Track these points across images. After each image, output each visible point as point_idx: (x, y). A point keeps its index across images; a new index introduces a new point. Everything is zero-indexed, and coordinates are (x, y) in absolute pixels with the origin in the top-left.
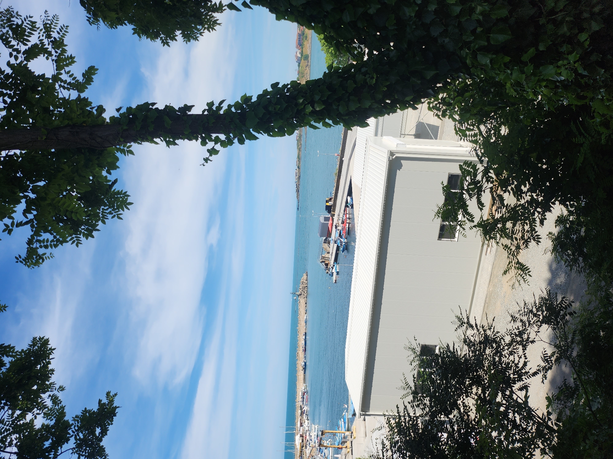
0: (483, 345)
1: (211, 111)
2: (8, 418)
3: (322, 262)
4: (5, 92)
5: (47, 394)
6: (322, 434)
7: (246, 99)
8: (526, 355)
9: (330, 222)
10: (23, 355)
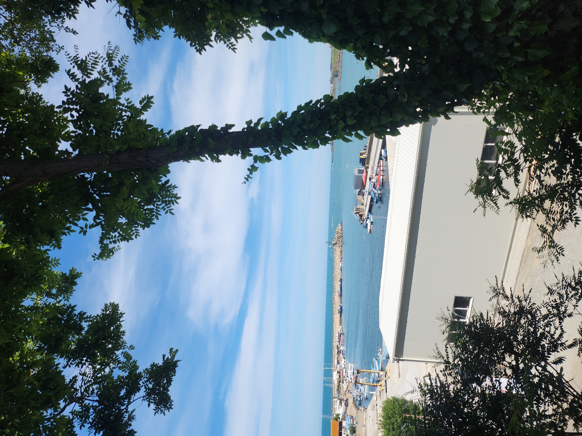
0: (518, 316)
1: (250, 128)
2: (90, 371)
3: (357, 213)
4: (71, 107)
5: (121, 351)
6: (358, 373)
7: (282, 116)
8: (563, 328)
9: (364, 174)
10: (98, 319)
